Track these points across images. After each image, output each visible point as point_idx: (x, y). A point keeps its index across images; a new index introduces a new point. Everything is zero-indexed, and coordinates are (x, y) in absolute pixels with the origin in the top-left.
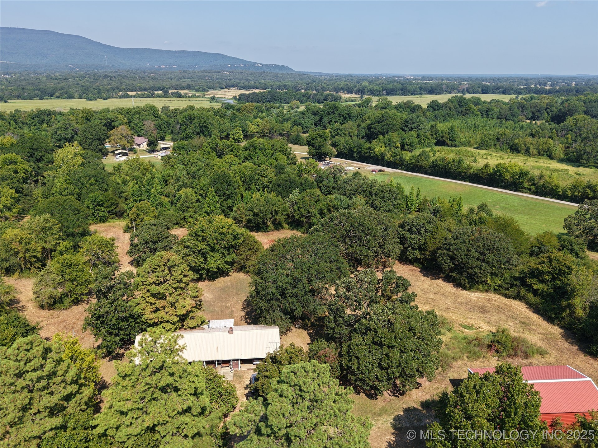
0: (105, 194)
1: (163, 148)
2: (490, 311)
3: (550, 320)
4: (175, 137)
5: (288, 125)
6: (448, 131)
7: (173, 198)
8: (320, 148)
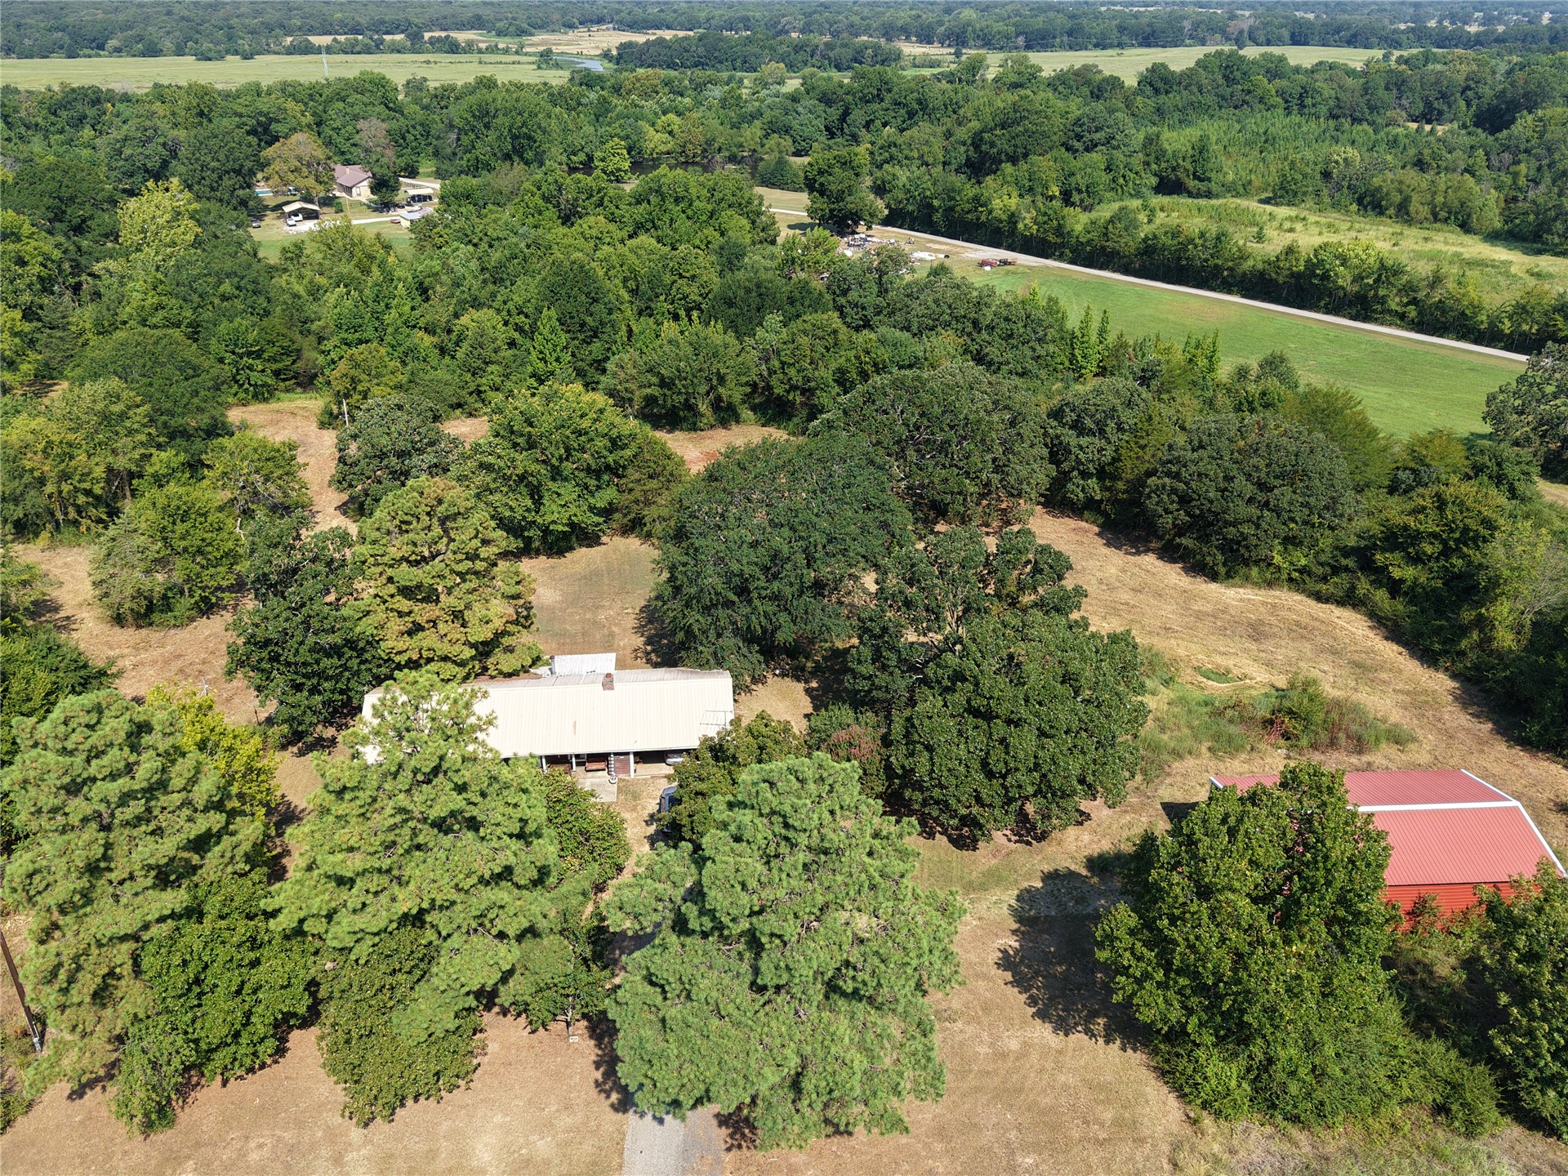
0: (265, 322)
1: (413, 198)
2: (1274, 635)
3: (1428, 658)
4: (446, 166)
5: (752, 133)
6: (1191, 152)
7: (444, 336)
8: (840, 197)
